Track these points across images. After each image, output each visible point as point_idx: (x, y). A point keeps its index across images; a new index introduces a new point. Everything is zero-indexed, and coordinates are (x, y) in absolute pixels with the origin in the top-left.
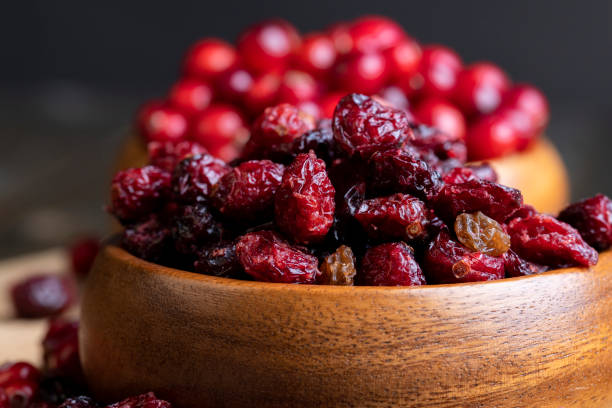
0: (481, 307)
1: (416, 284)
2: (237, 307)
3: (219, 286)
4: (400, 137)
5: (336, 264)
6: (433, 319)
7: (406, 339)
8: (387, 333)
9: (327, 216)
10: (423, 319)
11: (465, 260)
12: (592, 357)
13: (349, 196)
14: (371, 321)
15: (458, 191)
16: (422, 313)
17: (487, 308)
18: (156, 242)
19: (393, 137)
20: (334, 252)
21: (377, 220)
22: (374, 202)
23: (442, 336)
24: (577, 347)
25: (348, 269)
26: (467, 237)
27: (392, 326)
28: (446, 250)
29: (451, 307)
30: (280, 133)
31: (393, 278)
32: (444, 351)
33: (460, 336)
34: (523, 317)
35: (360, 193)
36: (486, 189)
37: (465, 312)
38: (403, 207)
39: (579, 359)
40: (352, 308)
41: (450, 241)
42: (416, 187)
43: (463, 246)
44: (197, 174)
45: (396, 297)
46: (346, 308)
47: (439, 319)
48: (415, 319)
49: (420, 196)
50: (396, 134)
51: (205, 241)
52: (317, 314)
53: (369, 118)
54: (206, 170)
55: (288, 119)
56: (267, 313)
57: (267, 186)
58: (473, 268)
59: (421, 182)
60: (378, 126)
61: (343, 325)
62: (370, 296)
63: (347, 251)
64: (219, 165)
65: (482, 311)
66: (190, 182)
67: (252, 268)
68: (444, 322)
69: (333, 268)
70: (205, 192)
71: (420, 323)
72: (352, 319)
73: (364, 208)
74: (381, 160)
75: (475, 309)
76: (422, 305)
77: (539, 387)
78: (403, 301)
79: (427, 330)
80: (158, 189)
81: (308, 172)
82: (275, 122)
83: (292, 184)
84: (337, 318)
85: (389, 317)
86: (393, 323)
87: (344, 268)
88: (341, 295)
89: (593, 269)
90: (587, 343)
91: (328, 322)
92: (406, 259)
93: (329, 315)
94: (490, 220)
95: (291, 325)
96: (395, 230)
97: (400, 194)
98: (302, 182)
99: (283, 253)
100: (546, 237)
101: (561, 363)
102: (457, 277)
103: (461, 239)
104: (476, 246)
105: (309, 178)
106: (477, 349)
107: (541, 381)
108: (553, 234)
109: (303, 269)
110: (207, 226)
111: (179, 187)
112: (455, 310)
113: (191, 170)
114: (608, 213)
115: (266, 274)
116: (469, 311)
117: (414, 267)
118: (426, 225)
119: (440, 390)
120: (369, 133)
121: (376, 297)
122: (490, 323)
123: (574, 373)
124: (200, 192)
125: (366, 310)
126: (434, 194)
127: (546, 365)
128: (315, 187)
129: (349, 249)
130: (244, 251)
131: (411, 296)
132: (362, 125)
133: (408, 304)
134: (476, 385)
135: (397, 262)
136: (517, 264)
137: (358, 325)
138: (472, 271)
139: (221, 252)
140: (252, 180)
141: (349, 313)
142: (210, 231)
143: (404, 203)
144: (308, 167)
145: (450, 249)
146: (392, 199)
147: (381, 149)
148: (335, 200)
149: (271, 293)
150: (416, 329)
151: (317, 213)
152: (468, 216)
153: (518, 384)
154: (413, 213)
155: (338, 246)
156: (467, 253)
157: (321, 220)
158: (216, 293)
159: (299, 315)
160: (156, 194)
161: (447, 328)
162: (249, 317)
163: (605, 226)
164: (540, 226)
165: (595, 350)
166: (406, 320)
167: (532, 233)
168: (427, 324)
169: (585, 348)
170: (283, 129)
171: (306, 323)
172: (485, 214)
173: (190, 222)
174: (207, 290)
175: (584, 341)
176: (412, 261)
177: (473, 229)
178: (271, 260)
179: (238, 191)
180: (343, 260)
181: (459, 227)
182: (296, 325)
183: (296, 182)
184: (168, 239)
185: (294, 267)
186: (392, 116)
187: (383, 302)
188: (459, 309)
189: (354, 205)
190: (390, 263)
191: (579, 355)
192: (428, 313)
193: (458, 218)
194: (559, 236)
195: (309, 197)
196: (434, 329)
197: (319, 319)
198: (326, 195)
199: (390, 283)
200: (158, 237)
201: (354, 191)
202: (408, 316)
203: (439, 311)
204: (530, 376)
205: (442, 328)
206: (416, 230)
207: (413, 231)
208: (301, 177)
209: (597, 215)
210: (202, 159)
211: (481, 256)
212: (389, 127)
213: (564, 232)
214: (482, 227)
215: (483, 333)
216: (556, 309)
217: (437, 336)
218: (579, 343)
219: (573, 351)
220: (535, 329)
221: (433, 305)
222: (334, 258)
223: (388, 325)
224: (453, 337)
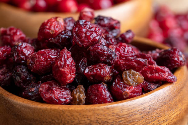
0: (135, 109)
1: (109, 102)
2: (41, 115)
3: (34, 106)
4: (99, 38)
5: (78, 94)
6: (117, 117)
8: (99, 124)
9: (73, 74)
10: (113, 117)
11: (127, 91)
12: (176, 118)
13: (81, 64)
14: (93, 120)
15: (123, 63)
16: (112, 115)
17: (137, 109)
18: (7, 79)
19: (96, 39)
20: (76, 87)
21: (92, 76)
22: (92, 67)
23: (121, 123)
24: (171, 116)
25: (83, 96)
26: (128, 81)
27: (102, 121)
28: (120, 86)
29: (124, 111)
30: (52, 33)
31: (100, 100)
33: (127, 122)
34: (150, 110)
35: (85, 62)
36: (134, 61)
37: (129, 112)
38: (102, 70)
40: (86, 115)
41: (121, 82)
42: (107, 60)
43: (126, 84)
44: (21, 52)
45: (102, 109)
46: (83, 115)
47: (119, 116)
48: (110, 118)
49: (109, 64)
50: (97, 38)
51: (26, 82)
52: (72, 118)
53: (86, 31)
54: (24, 50)
55: (54, 27)
56: (53, 118)
57: (49, 61)
58: (130, 93)
59: (108, 58)
60: (91, 35)
61: (82, 122)
62: (92, 110)
63: (82, 88)
64: (29, 46)
65: (135, 111)
66: (18, 56)
67: (46, 99)
68: (121, 117)
69: (77, 96)
70: (24, 59)
71: (112, 119)
72: (86, 119)
73: (87, 71)
74: (92, 50)
75: (133, 110)
76: (112, 112)
78: (105, 111)
79: (115, 121)
80: (6, 56)
81: (65, 59)
82: (49, 29)
83: (59, 65)
84: (80, 120)
85: (101, 118)
86: (102, 120)
87: (81, 95)
88: (81, 110)
89: (174, 83)
90: (174, 113)
91: (77, 121)
92: (105, 92)
93: (77, 118)
94: (136, 73)
95: (63, 123)
96: (99, 79)
97: (100, 64)
98: (62, 64)
99: (57, 92)
100: (157, 75)
102: (125, 97)
103: (125, 81)
104: (131, 83)
105: (65, 61)
108: (159, 73)
109: (65, 98)
110: (27, 77)
111: (14, 57)
112: (125, 112)
113: (18, 50)
114: (179, 57)
115: (51, 101)
116: (130, 112)
117: (108, 94)
118: (112, 76)
120: (87, 38)
121: (94, 110)
122: (138, 115)
124: (22, 59)
125: (91, 116)
128: (68, 65)
129: (82, 87)
130: (42, 92)
131: (108, 109)
132: (84, 35)
133: (107, 112)
135: (101, 93)
136: (147, 86)
137: (88, 122)
138: (130, 94)
139: (33, 90)
140: (42, 59)
141: (85, 117)
142: (28, 79)
143: (103, 68)
144: (64, 57)
145: (121, 86)
146: (97, 66)
147: (93, 45)
148: (75, 67)
149: (54, 110)
150: (110, 121)
151: (69, 75)
152: (127, 72)
154: (106, 72)
155: (78, 85)
156: (128, 87)
157: (71, 77)
158: (33, 109)
159: (65, 119)
160: (5, 58)
161: (123, 119)
162: (46, 120)
163: (178, 62)
164: (154, 70)
165: (177, 115)
166: (107, 118)
167: (151, 73)
168: (115, 119)
169: (174, 116)
170: (53, 31)
171: (68, 122)
172: (134, 70)
173: (19, 75)
174: (29, 108)
175: (173, 113)
176: (108, 93)
177: (130, 77)
178: (53, 96)
179: (38, 63)
180: (80, 92)
181: (124, 76)
182: (64, 123)
183: (60, 64)
184: (12, 79)
185: (62, 98)
186: (95, 29)
187: (97, 112)
188: (126, 111)
189: (83, 68)
190: (99, 94)
191: (171, 119)
192: (115, 115)
193: (124, 73)
194: (162, 74)
195: (66, 70)
196: (118, 121)
197: (73, 120)
198: (72, 67)
199: (100, 103)
200: (8, 76)
201: (82, 62)
202: (107, 116)
203: (119, 113)
205: (120, 120)
206: (107, 78)
207: (106, 79)
208: (62, 62)
209: (175, 58)
210: (22, 45)
211: (133, 87)
212: (95, 35)
213: (164, 72)
214: (133, 75)
215: (136, 119)
216: (162, 104)
217: (119, 123)
218: (171, 114)
219: (169, 118)
220: (155, 114)
221: (117, 111)
222: (77, 91)
223: (100, 121)
224: (125, 123)
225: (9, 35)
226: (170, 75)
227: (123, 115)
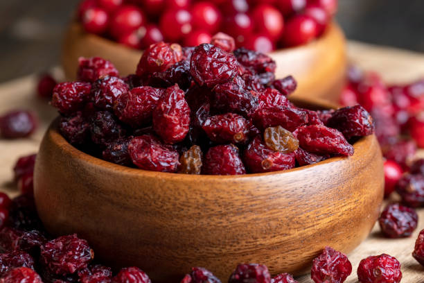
0: (278, 189)
1: (239, 174)
2: (128, 187)
3: (117, 172)
4: (232, 74)
5: (190, 159)
6: (249, 197)
7: (231, 210)
8: (219, 206)
9: (184, 127)
10: (242, 197)
11: (270, 158)
12: (348, 214)
13: (200, 113)
14: (209, 199)
15: (267, 113)
16: (241, 193)
17: (283, 189)
18: (80, 132)
19: (228, 75)
20: (189, 149)
21: (216, 131)
22: (216, 117)
23: (254, 207)
24: (338, 209)
25: (197, 162)
26: (272, 143)
27: (223, 201)
28: (258, 151)
29: (260, 189)
30: (159, 64)
31: (225, 169)
32: (255, 216)
33: (265, 207)
34: (305, 193)
35: (206, 110)
36: (284, 112)
37: (268, 192)
38: (232, 123)
39: (340, 216)
40: (199, 190)
41: (261, 145)
42: (241, 108)
43: (269, 148)
44: (106, 91)
45: (226, 183)
46: (195, 190)
47: (252, 197)
48: (237, 197)
49: (244, 115)
50: (230, 73)
51: (110, 137)
52: (177, 193)
53: (213, 61)
54: (112, 87)
55: (163, 55)
56: (146, 192)
57: (149, 104)
58: (274, 162)
59: (243, 106)
60: (219, 67)
61: (192, 201)
62: (210, 182)
63: (197, 150)
64: (120, 83)
65: (280, 191)
66: (101, 96)
67: (137, 162)
68: (255, 199)
69: (188, 161)
70: (111, 102)
71: (240, 200)
72: (198, 197)
73: (208, 122)
74: (219, 91)
75: (275, 190)
76: (242, 188)
77: (314, 236)
78: (230, 186)
79: (245, 204)
80: (82, 97)
81: (173, 100)
82: (156, 57)
83: (163, 108)
84: (189, 197)
85: (222, 196)
86: (224, 200)
87: (195, 161)
88: (191, 182)
89: (350, 157)
90: (345, 205)
91: (183, 199)
92: (233, 157)
93: (184, 194)
94: (286, 131)
95: (160, 200)
96: (226, 137)
97: (231, 114)
98: (169, 107)
99: (157, 152)
100: (322, 140)
101: (328, 220)
102: (264, 168)
103: (267, 144)
104: (277, 148)
105: (174, 104)
106: (276, 215)
107: (315, 232)
108: (326, 137)
109: (168, 162)
110: (111, 128)
111: (95, 98)
112: (262, 191)
113: (102, 87)
114: (362, 118)
115: (146, 166)
116: (271, 191)
117: (238, 162)
118: (246, 134)
119: (252, 240)
120: (213, 72)
121: (212, 183)
122: (284, 198)
123: (336, 225)
124: (108, 102)
125: (206, 192)
126: (252, 112)
127: (319, 222)
128: (177, 110)
129: (198, 148)
130: (133, 149)
131: (235, 183)
132: (208, 67)
133: (233, 188)
134: (274, 236)
135: (227, 159)
136: (303, 156)
137: (202, 201)
138: (274, 165)
139: (119, 148)
140: (139, 100)
141: (197, 194)
142: (113, 131)
143: (233, 120)
144: (173, 96)
145: (260, 150)
146: (225, 117)
147: (221, 83)
148: (190, 117)
149: (149, 179)
150: (238, 204)
151: (179, 126)
152: (272, 129)
153: (301, 234)
154: (238, 127)
155: (192, 146)
156: (271, 153)
157: (181, 130)
158: (115, 176)
159: (165, 194)
160: (81, 100)
161: (258, 202)
162: (135, 193)
163: (360, 127)
164: (318, 132)
165: (350, 209)
166: (231, 198)
167: (313, 137)
168: (245, 200)
169: (344, 209)
170: (161, 61)
171: (170, 199)
172: (284, 128)
173: (100, 125)
174: (110, 174)
175: (343, 205)
176: (237, 159)
177: (276, 137)
178: (149, 157)
179: (131, 106)
180: (194, 156)
181: (267, 136)
182: (163, 200)
183: (165, 107)
184: (88, 132)
185: (164, 161)
186: (228, 60)
187: (218, 186)
188: (265, 190)
189: (202, 119)
190: (223, 160)
191: (339, 214)
192: (245, 193)
193: (266, 130)
194: (330, 139)
195: (174, 117)
196: (249, 203)
197: (179, 197)
198: (184, 114)
199: (223, 173)
200: (82, 129)
201: (202, 109)
202: (233, 195)
203: (253, 192)
204: (308, 229)
205: (254, 203)
206: (239, 137)
207: (238, 138)
208: (168, 103)
209: (355, 120)
210: (109, 80)
211: (280, 155)
212: (226, 68)
213: (333, 136)
214: (281, 135)
215: (279, 205)
216: (326, 186)
217: (251, 208)
218: (340, 206)
219: (336, 211)
220: (312, 200)
221: (249, 188)
222: (189, 154)
223: (220, 201)
224: (260, 208)
225: (93, 68)
226: (342, 142)
227: (259, 196)
